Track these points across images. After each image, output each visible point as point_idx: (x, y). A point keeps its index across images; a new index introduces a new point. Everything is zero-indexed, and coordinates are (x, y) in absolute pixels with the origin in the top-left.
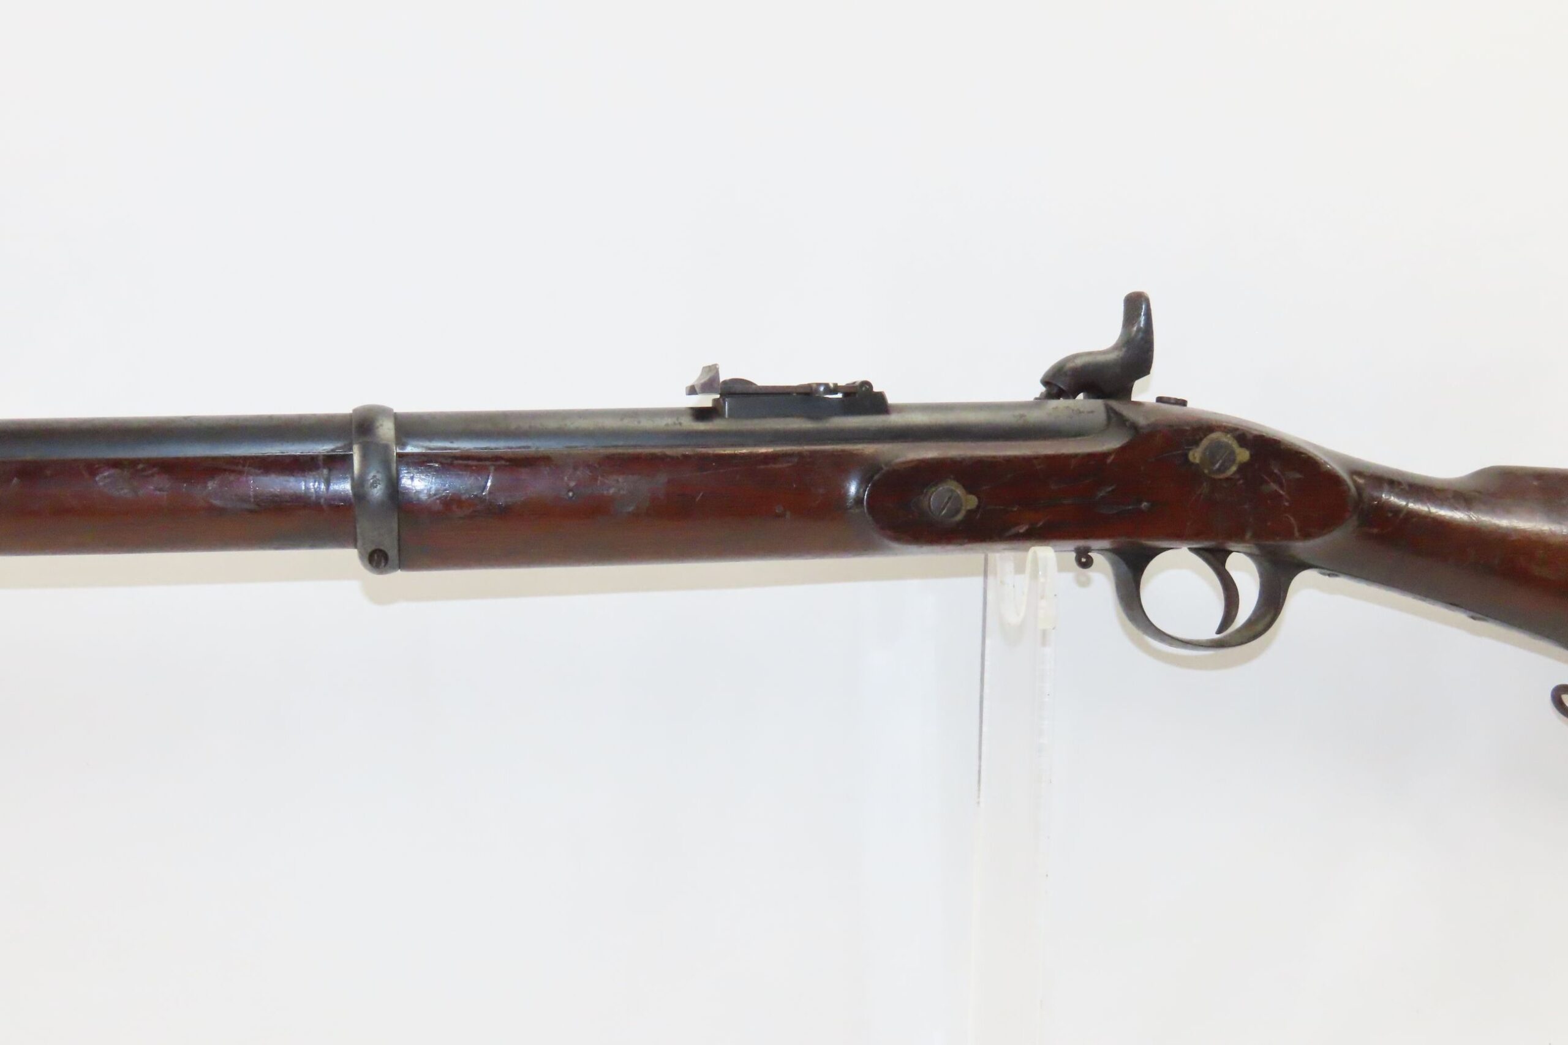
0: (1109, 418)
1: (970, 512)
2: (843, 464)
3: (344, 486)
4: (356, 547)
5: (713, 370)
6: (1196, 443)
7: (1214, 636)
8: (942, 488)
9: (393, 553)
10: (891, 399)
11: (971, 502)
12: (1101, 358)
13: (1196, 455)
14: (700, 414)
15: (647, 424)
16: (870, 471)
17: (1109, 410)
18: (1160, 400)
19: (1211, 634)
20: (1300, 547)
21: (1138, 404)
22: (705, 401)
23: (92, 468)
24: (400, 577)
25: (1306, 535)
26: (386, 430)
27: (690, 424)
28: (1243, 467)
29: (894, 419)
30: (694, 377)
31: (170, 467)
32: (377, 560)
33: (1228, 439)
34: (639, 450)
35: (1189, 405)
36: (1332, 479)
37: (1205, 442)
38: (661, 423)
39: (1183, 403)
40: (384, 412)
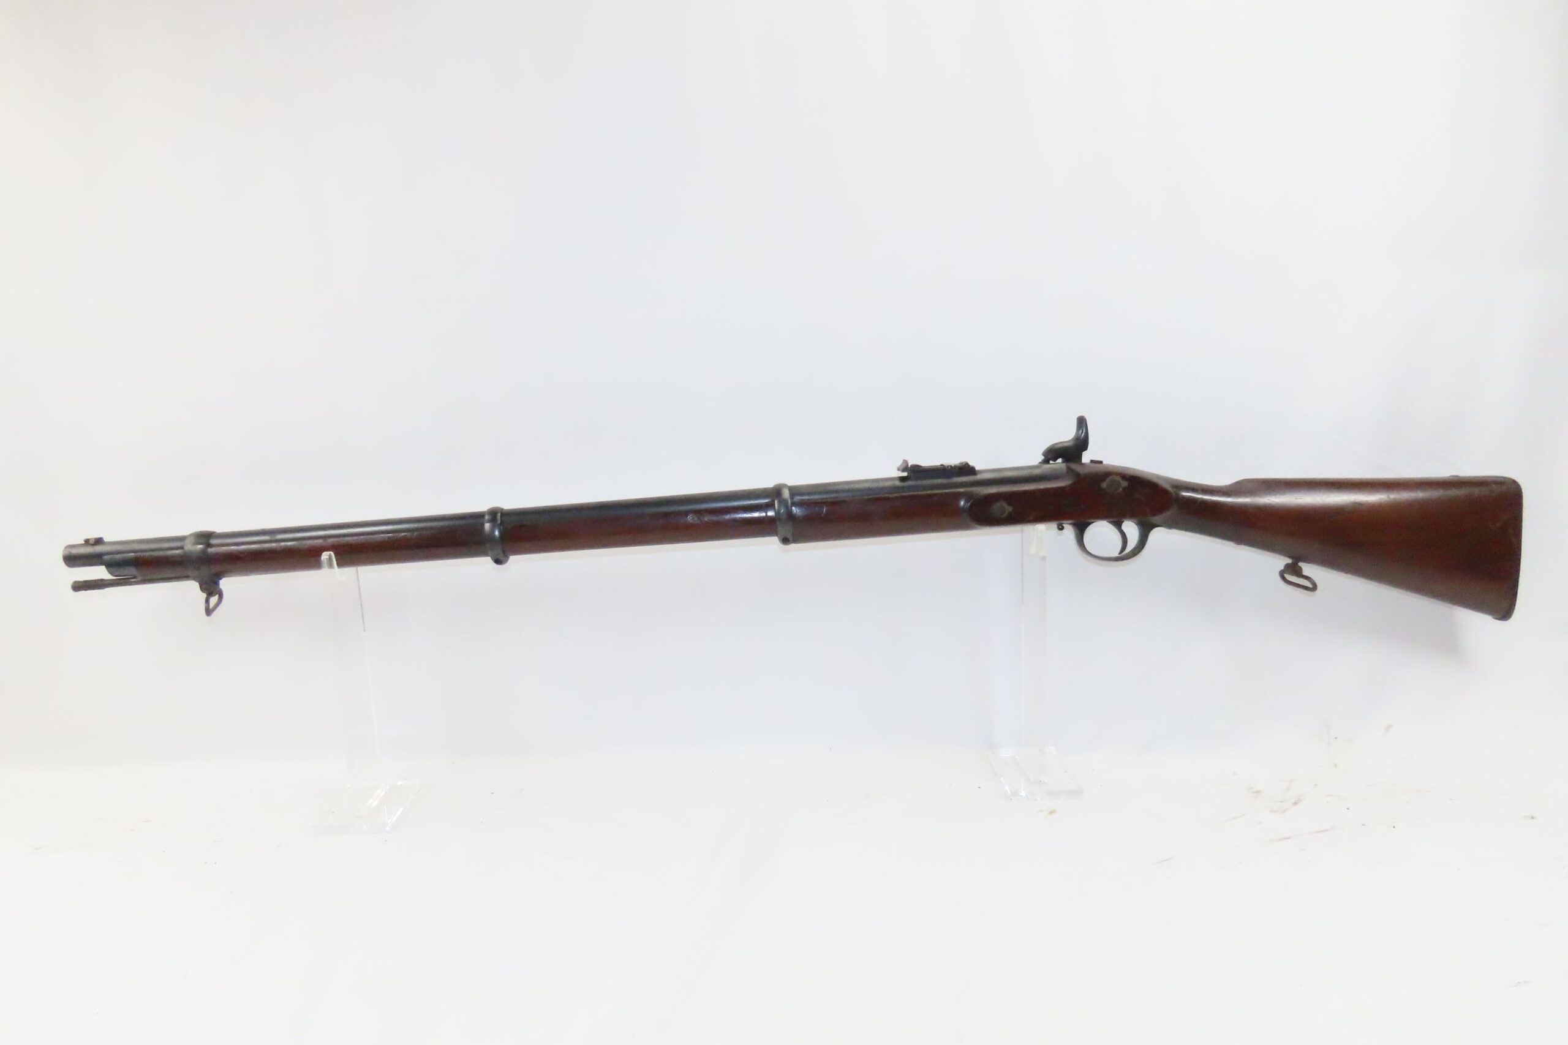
0: (1068, 472)
1: (1009, 513)
2: (958, 496)
3: (771, 513)
4: (777, 535)
5: (905, 462)
6: (1104, 480)
7: (1117, 555)
8: (998, 504)
9: (791, 539)
10: (977, 468)
11: (1010, 509)
12: (1066, 445)
13: (1104, 485)
14: (902, 479)
15: (881, 485)
16: (969, 497)
17: (1069, 468)
18: (1092, 461)
19: (1116, 554)
20: (1155, 519)
21: (1084, 464)
22: (905, 474)
23: (686, 513)
24: (793, 546)
25: (1154, 515)
26: (786, 494)
27: (898, 483)
28: (1124, 489)
29: (979, 477)
30: (899, 463)
31: (712, 512)
32: (785, 541)
33: (1118, 478)
34: (880, 496)
35: (1104, 463)
36: (1165, 491)
37: (1108, 480)
38: (887, 484)
39: (1101, 462)
40: (785, 486)
